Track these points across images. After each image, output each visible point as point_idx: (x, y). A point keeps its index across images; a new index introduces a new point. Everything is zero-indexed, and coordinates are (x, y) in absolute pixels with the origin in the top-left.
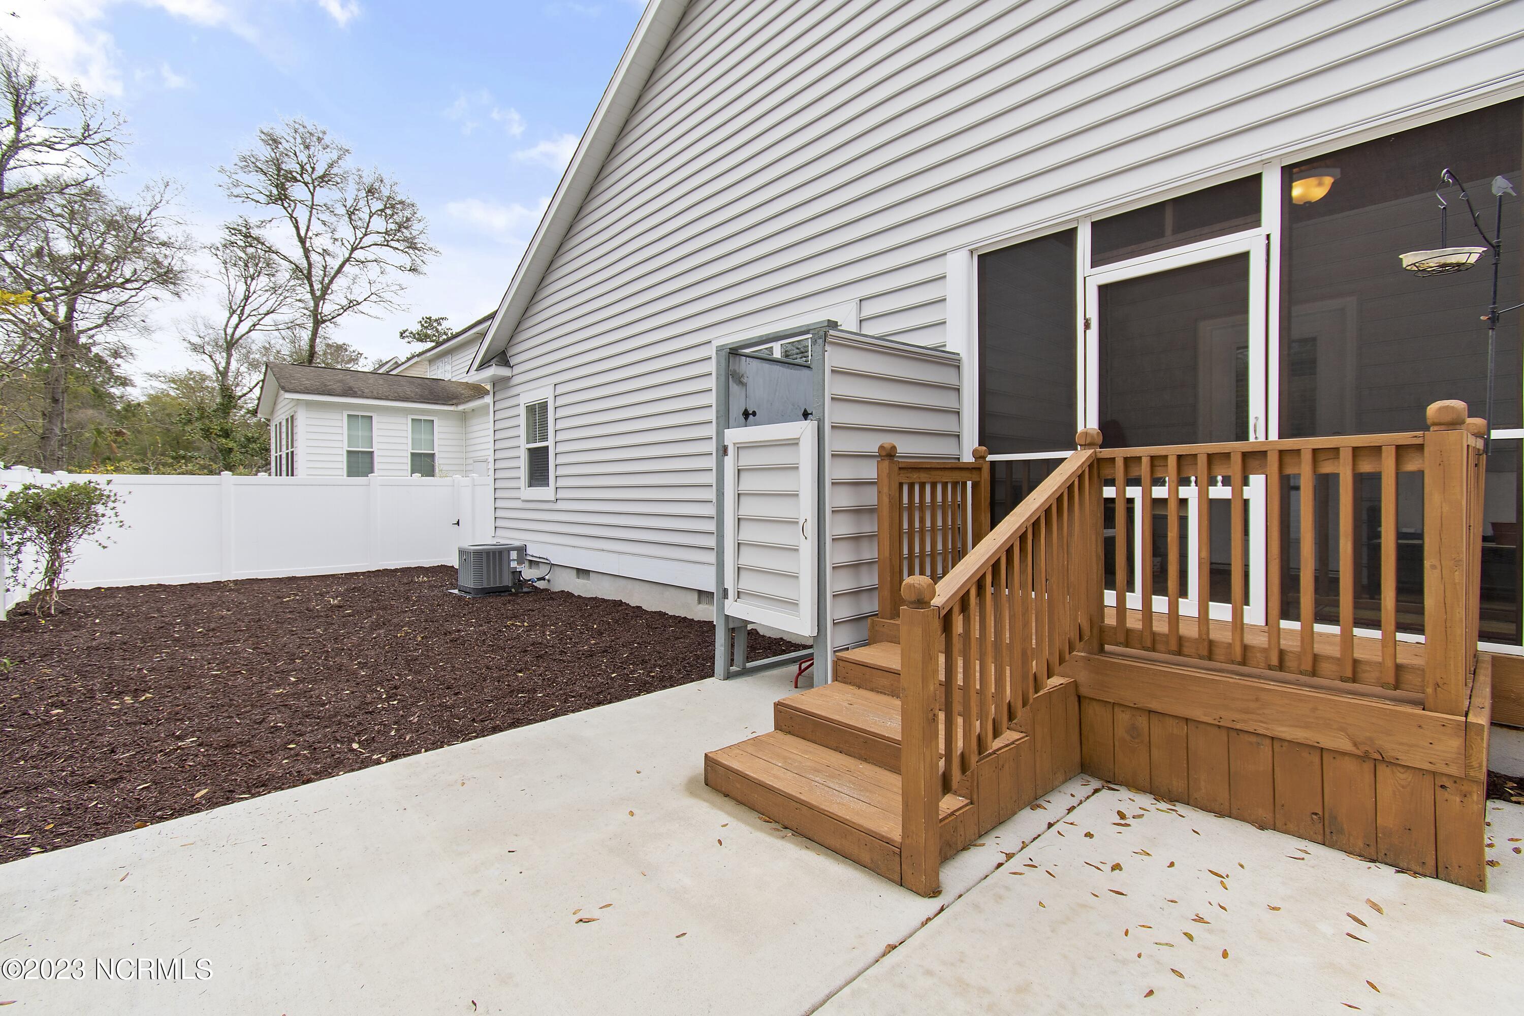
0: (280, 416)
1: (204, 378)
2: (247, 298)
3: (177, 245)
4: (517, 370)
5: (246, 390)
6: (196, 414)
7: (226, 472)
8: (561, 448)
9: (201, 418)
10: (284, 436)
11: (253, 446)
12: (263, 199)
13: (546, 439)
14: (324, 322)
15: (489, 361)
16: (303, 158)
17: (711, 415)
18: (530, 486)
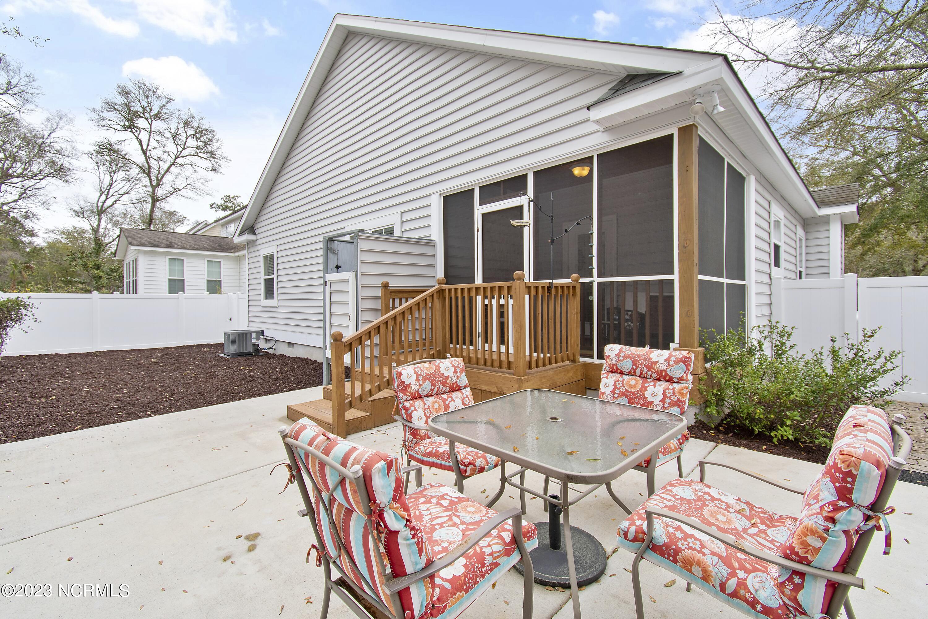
0: (129, 259)
1: (84, 232)
2: (111, 185)
3: (66, 154)
4: (259, 236)
5: (111, 240)
6: (78, 255)
7: (95, 292)
8: (280, 279)
9: (82, 257)
10: (131, 270)
11: (115, 274)
12: (119, 128)
13: (273, 274)
14: (158, 200)
15: (244, 231)
16: (144, 103)
17: (321, 267)
18: (266, 299)
